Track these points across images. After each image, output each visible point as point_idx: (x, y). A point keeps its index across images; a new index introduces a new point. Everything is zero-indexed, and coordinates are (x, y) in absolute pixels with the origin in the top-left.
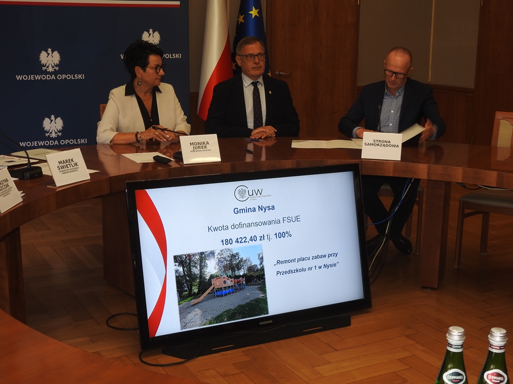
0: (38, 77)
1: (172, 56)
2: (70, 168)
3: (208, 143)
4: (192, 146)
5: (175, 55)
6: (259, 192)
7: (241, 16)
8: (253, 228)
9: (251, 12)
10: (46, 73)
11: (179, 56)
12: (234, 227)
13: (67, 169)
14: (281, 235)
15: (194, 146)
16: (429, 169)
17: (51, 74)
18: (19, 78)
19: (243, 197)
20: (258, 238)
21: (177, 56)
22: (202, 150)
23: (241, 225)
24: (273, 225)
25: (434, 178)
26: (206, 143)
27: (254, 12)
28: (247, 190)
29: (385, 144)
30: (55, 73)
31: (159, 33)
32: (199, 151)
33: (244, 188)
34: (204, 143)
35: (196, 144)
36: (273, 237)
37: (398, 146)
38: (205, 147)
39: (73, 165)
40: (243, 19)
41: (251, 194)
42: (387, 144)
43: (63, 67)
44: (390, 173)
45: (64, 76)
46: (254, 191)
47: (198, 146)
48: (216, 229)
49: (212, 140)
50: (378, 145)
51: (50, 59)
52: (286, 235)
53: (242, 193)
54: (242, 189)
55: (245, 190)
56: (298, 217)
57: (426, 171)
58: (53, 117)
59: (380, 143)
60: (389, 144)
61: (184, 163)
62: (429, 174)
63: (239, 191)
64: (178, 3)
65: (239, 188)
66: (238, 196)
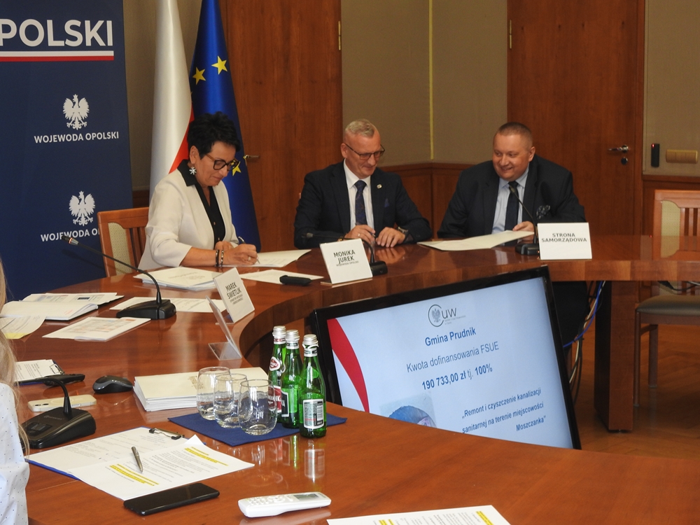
1: (106, 136)
3: (353, 252)
4: (337, 257)
5: (111, 134)
6: (453, 313)
7: (200, 70)
8: (453, 363)
9: (215, 65)
11: (116, 135)
12: (434, 362)
13: (235, 297)
14: (482, 370)
15: (339, 257)
16: (633, 267)
19: (437, 321)
20: (460, 377)
21: (113, 135)
22: (349, 262)
23: (439, 360)
24: (473, 357)
25: (639, 278)
26: (351, 252)
27: (220, 65)
28: (440, 310)
29: (569, 238)
31: (87, 101)
32: (346, 264)
33: (437, 308)
34: (349, 253)
35: (340, 254)
36: (474, 373)
37: (585, 240)
38: (351, 258)
39: (238, 292)
40: (203, 75)
41: (445, 316)
42: (570, 237)
44: (581, 276)
46: (448, 312)
47: (343, 257)
48: (415, 368)
49: (357, 246)
50: (560, 240)
52: (487, 370)
53: (436, 314)
54: (435, 310)
55: (438, 311)
56: (496, 344)
57: (629, 270)
59: (561, 237)
60: (573, 238)
61: (333, 283)
62: (632, 273)
63: (433, 312)
64: (111, 53)
65: (433, 309)
66: (433, 320)
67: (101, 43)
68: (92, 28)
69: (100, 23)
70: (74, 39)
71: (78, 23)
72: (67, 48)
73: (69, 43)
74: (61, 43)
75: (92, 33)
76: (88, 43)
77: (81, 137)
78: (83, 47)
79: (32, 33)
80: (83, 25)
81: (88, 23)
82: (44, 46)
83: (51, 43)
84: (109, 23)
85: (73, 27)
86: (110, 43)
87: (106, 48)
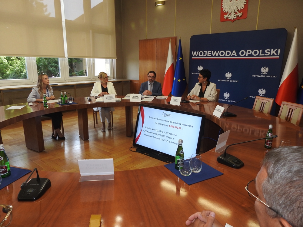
0: (224, 81)
1: (272, 77)
2: (136, 98)
10: (227, 79)
17: (228, 80)
18: (219, 80)
30: (229, 80)
31: (268, 68)
41: (167, 115)
43: (232, 78)
45: (232, 81)
49: (180, 99)
51: (228, 75)
58: (227, 93)
60: (220, 111)
61: (170, 104)
64: (278, 57)
66: (163, 115)
67: (276, 54)
68: (273, 51)
69: (276, 50)
70: (268, 54)
71: (269, 50)
72: (265, 56)
73: (265, 55)
74: (263, 55)
75: (273, 52)
76: (271, 54)
77: (265, 76)
78: (270, 55)
79: (256, 53)
80: (271, 51)
81: (272, 50)
82: (258, 55)
83: (260, 55)
84: (279, 50)
85: (267, 51)
86: (279, 54)
87: (277, 56)
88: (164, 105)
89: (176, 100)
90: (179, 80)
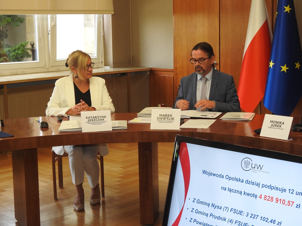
2: (166, 120)
3: (283, 123)
4: (271, 123)
6: (260, 167)
13: (164, 120)
15: (273, 123)
19: (247, 168)
22: (277, 128)
26: (282, 123)
28: (251, 162)
32: (275, 128)
33: (249, 160)
34: (280, 123)
35: (274, 122)
38: (280, 126)
39: (170, 119)
41: (253, 167)
46: (256, 165)
47: (275, 124)
49: (288, 121)
53: (247, 164)
54: (248, 161)
55: (249, 162)
61: (260, 136)
63: (245, 162)
65: (246, 159)
66: (243, 166)
88: (244, 139)
89: (277, 125)
90: (284, 68)
